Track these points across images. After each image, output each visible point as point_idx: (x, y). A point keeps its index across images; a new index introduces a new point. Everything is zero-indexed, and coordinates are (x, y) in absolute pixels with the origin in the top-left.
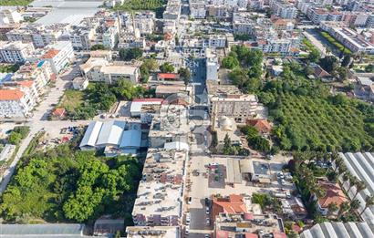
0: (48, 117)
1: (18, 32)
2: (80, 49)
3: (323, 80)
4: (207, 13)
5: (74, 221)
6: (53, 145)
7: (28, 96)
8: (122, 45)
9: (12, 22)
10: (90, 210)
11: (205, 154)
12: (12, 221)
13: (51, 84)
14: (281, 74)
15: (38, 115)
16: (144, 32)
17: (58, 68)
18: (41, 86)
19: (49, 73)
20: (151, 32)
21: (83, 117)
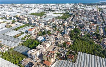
0: (35, 35)
1: (37, 21)
2: (46, 25)
3: (94, 39)
4: (77, 21)
5: (30, 48)
6: (33, 38)
7: (33, 31)
8: (53, 25)
9: (38, 19)
10: (32, 47)
11: (55, 46)
12: (23, 46)
13: (38, 30)
14: (83, 36)
15: (34, 34)
16: (60, 23)
17: (40, 27)
18: (36, 30)
19: (38, 28)
20: (61, 23)
21: (39, 36)
